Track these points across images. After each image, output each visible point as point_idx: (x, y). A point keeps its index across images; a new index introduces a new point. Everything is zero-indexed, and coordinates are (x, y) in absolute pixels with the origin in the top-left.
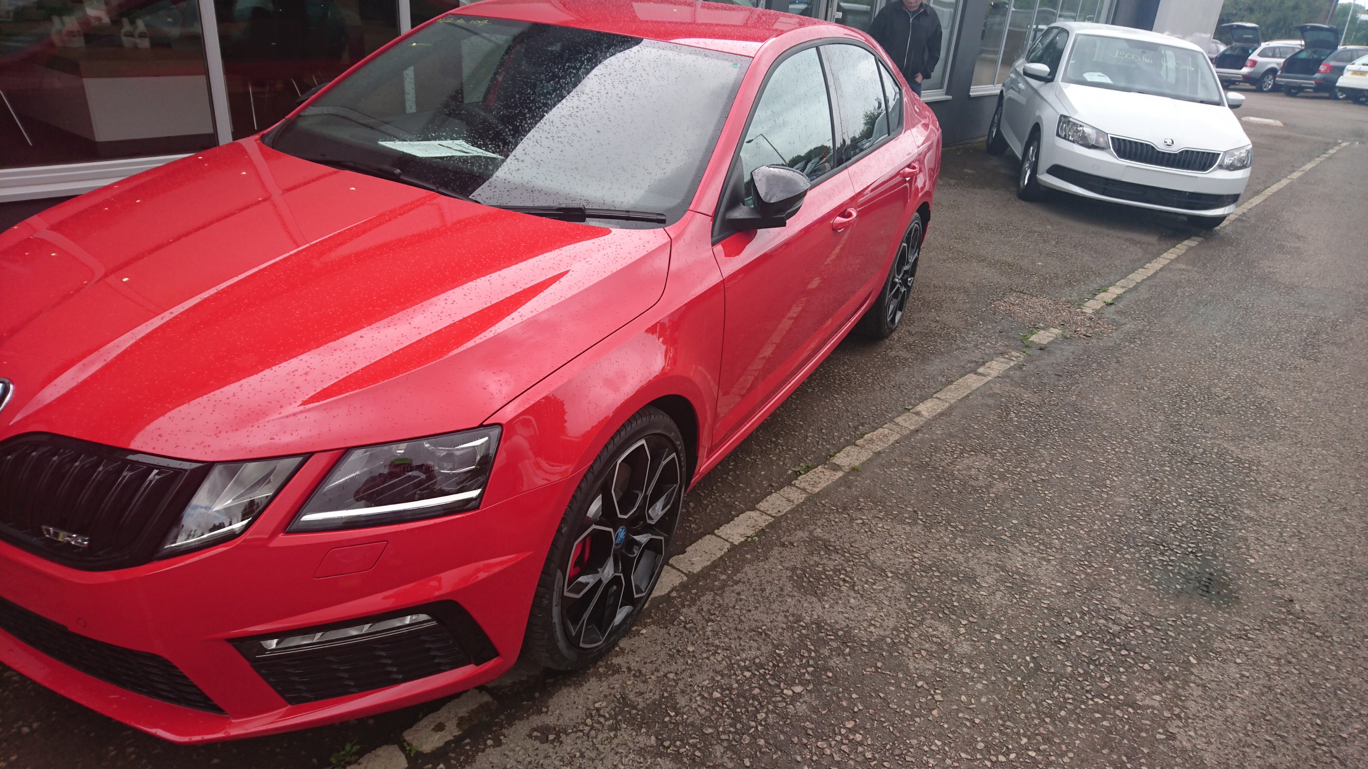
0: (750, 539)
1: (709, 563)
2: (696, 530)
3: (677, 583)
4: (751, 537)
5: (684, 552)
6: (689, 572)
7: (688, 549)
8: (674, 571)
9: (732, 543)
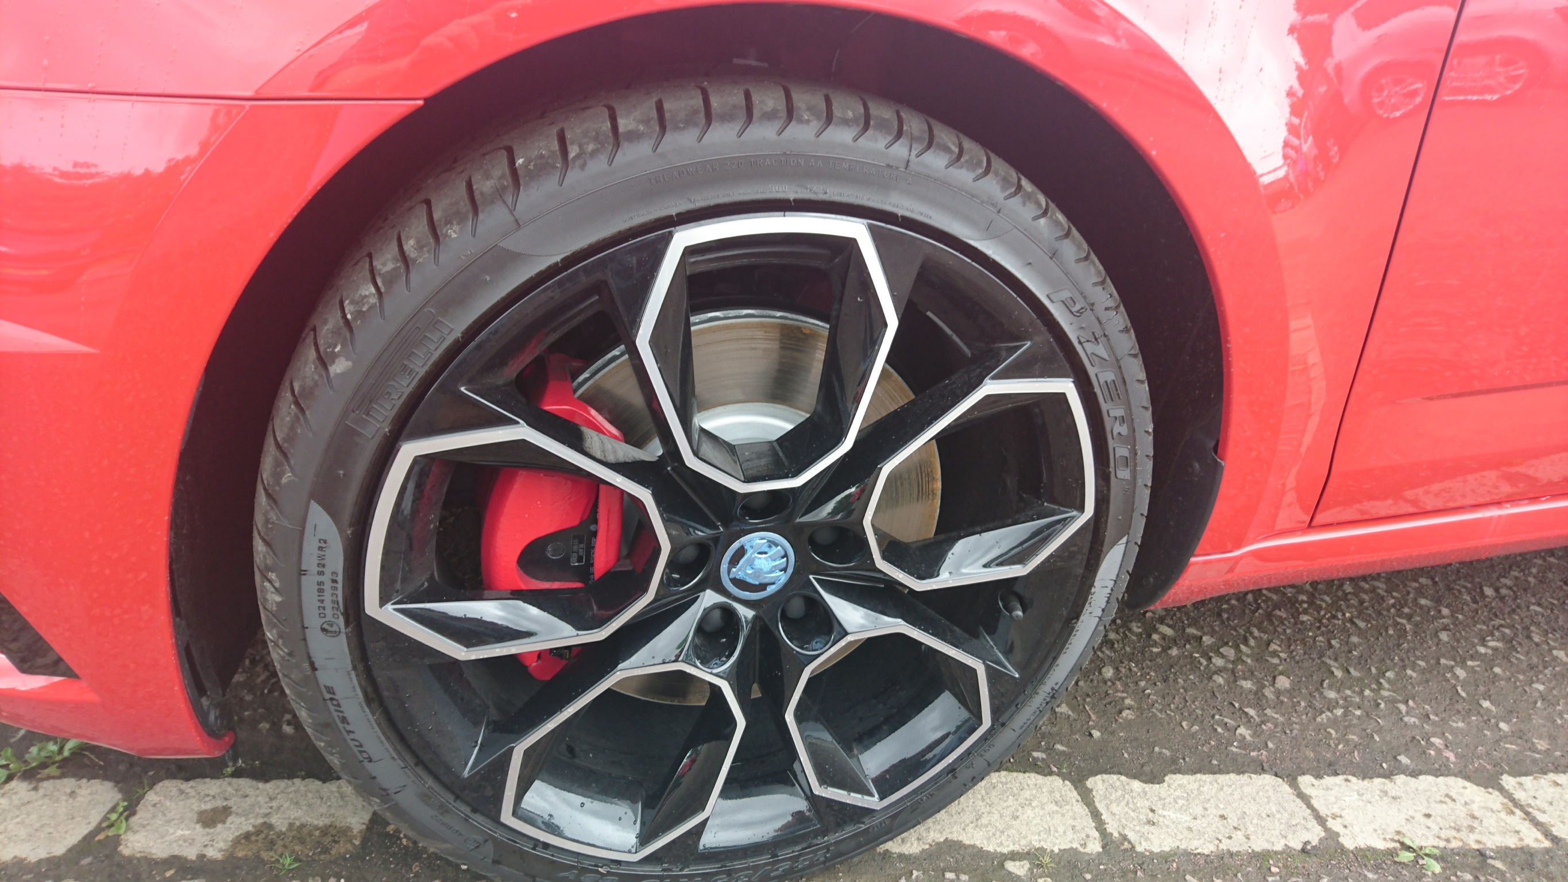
0: (1406, 857)
1: (1208, 849)
2: (1244, 744)
3: (1057, 843)
4: (1418, 853)
5: (1154, 778)
6: (1125, 838)
7: (1175, 780)
8: (1081, 809)
9: (1332, 836)
